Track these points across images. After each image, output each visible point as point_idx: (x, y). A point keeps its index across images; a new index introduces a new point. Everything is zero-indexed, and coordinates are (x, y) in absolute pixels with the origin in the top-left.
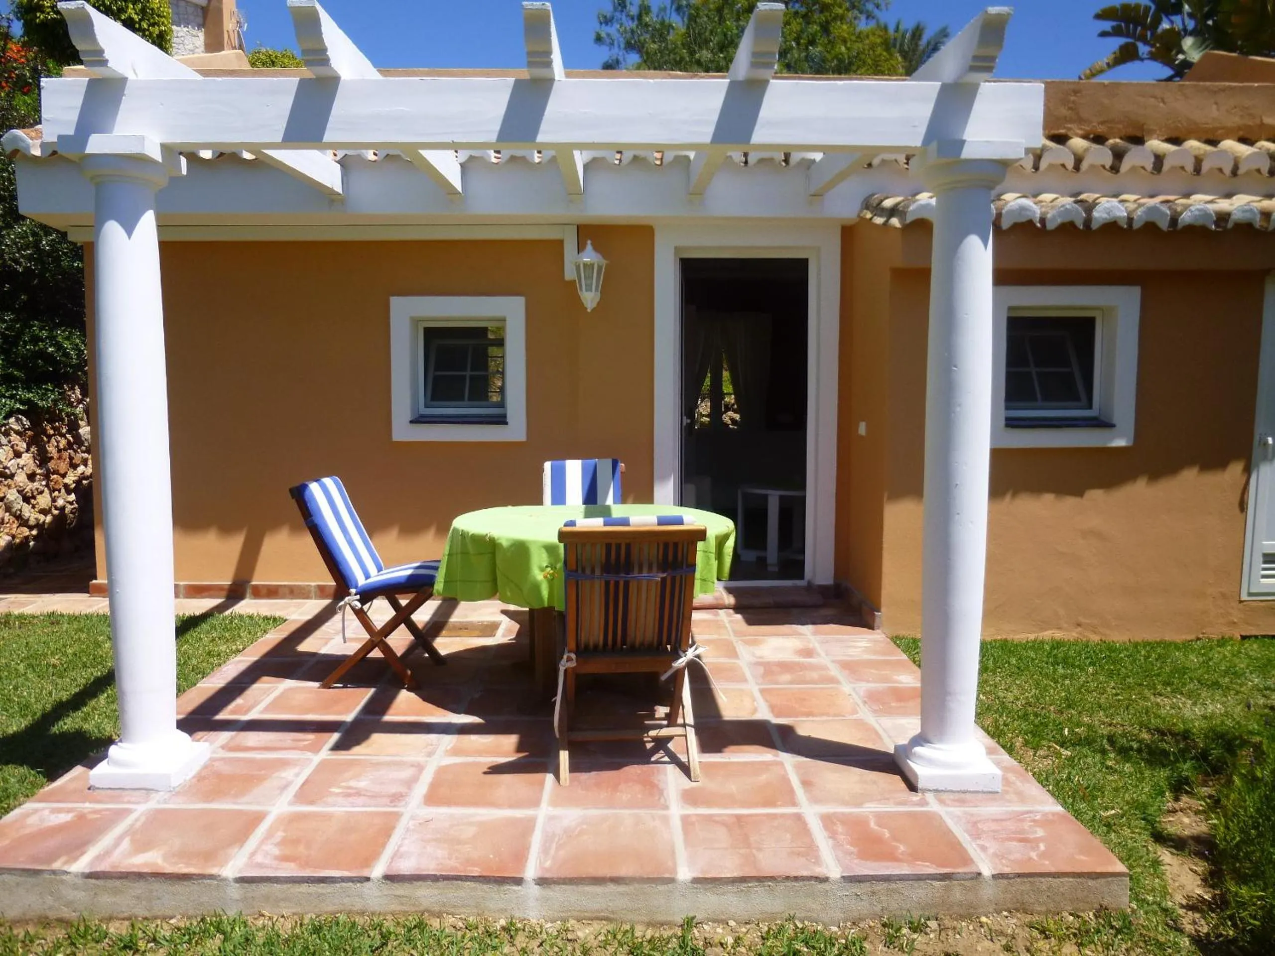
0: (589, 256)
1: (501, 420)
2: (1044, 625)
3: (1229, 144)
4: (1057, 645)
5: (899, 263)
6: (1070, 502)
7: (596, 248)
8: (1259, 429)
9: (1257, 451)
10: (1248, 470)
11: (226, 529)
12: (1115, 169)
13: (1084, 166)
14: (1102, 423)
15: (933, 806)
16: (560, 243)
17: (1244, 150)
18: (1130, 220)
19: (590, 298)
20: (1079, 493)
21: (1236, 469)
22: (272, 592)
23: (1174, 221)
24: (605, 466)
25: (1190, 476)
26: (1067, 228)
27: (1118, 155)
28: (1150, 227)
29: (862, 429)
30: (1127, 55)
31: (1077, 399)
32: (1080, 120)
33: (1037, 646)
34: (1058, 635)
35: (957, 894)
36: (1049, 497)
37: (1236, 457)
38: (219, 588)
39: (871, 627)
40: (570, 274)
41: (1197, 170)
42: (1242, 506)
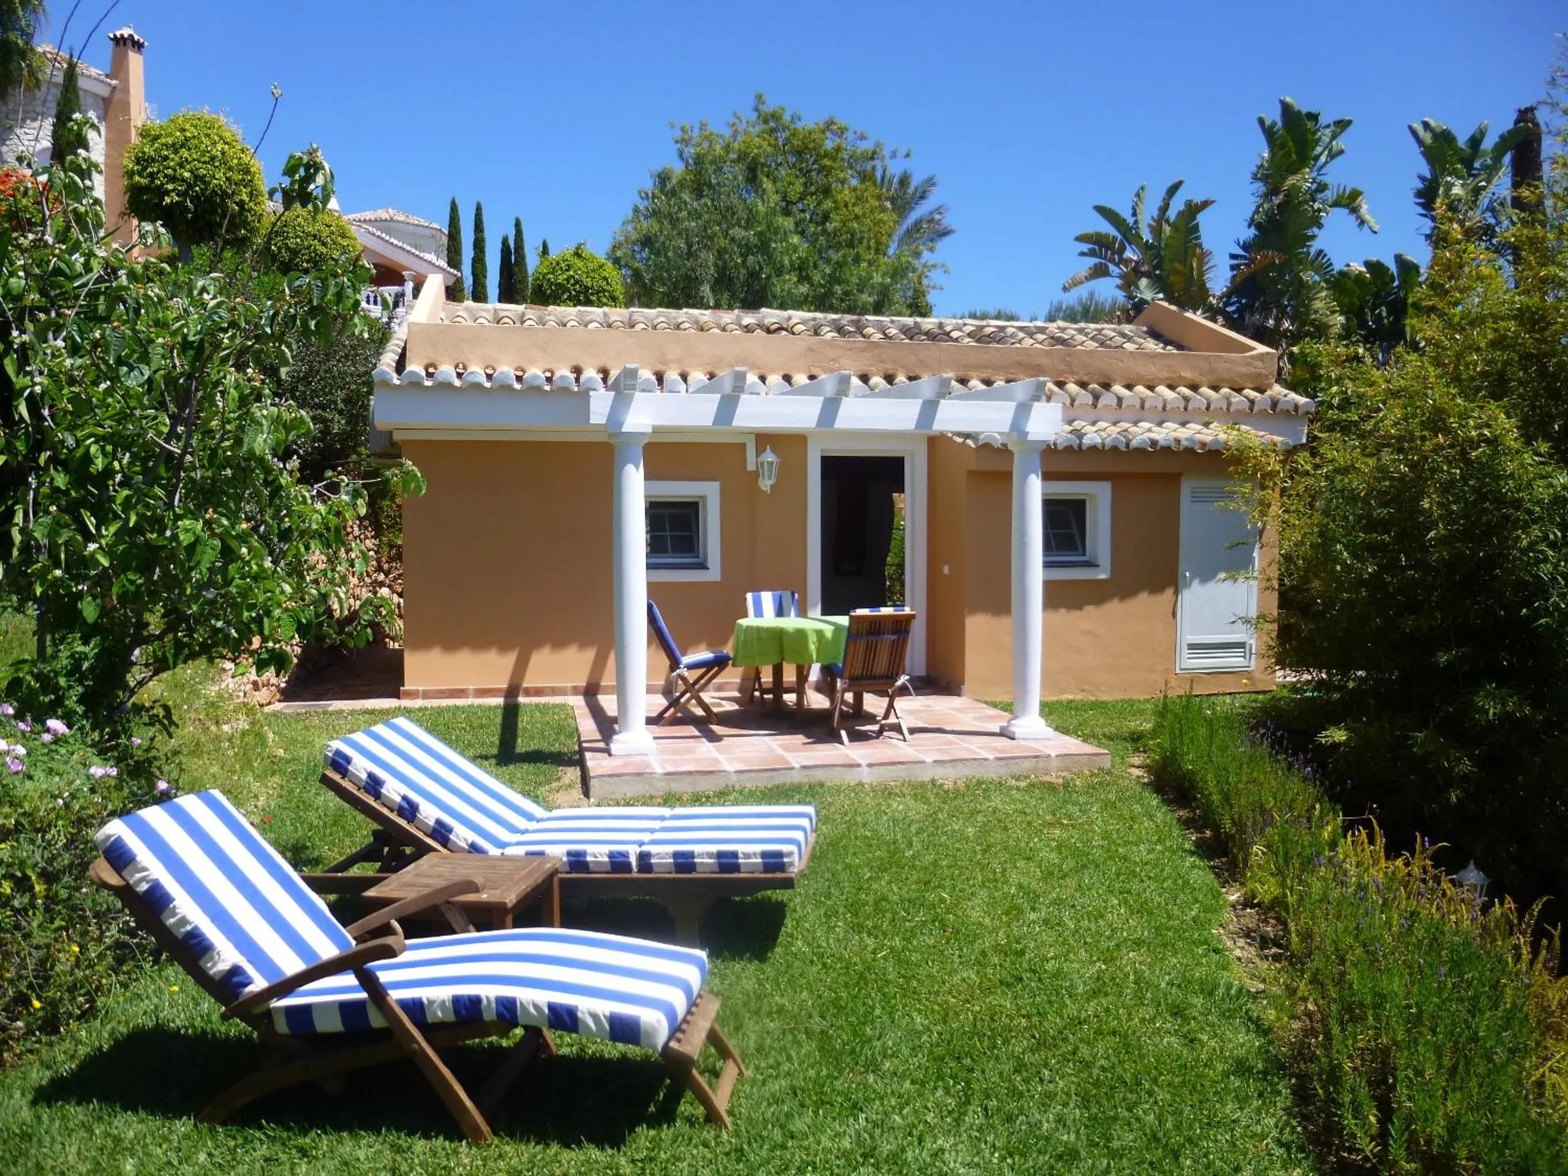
0: (769, 457)
1: (703, 566)
2: (1063, 691)
3: (1162, 389)
4: (1072, 701)
5: (974, 467)
6: (1076, 614)
7: (773, 451)
8: (1181, 568)
9: (1181, 580)
10: (1176, 593)
11: (504, 647)
12: (1095, 406)
13: (1077, 403)
14: (1091, 564)
15: (1023, 743)
16: (744, 445)
17: (1169, 394)
18: (1103, 445)
19: (766, 484)
20: (1081, 608)
21: (1170, 592)
22: (539, 692)
23: (1128, 445)
24: (787, 595)
25: (1143, 597)
26: (1069, 449)
27: (1096, 397)
28: (1115, 449)
29: (946, 570)
30: (1099, 272)
31: (1076, 549)
32: (1073, 373)
33: (1058, 702)
34: (1071, 697)
35: (1041, 764)
36: (1063, 611)
37: (1169, 586)
38: (499, 690)
39: (959, 695)
40: (751, 466)
41: (1143, 407)
42: (1174, 614)
